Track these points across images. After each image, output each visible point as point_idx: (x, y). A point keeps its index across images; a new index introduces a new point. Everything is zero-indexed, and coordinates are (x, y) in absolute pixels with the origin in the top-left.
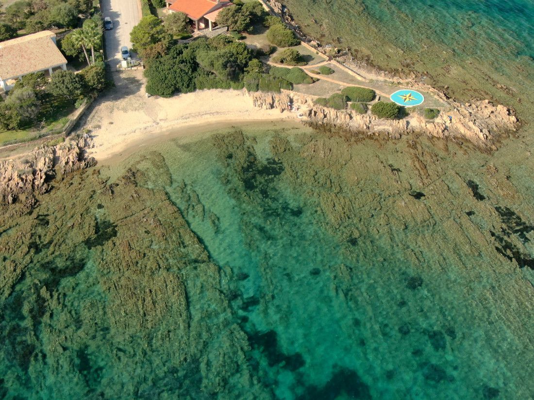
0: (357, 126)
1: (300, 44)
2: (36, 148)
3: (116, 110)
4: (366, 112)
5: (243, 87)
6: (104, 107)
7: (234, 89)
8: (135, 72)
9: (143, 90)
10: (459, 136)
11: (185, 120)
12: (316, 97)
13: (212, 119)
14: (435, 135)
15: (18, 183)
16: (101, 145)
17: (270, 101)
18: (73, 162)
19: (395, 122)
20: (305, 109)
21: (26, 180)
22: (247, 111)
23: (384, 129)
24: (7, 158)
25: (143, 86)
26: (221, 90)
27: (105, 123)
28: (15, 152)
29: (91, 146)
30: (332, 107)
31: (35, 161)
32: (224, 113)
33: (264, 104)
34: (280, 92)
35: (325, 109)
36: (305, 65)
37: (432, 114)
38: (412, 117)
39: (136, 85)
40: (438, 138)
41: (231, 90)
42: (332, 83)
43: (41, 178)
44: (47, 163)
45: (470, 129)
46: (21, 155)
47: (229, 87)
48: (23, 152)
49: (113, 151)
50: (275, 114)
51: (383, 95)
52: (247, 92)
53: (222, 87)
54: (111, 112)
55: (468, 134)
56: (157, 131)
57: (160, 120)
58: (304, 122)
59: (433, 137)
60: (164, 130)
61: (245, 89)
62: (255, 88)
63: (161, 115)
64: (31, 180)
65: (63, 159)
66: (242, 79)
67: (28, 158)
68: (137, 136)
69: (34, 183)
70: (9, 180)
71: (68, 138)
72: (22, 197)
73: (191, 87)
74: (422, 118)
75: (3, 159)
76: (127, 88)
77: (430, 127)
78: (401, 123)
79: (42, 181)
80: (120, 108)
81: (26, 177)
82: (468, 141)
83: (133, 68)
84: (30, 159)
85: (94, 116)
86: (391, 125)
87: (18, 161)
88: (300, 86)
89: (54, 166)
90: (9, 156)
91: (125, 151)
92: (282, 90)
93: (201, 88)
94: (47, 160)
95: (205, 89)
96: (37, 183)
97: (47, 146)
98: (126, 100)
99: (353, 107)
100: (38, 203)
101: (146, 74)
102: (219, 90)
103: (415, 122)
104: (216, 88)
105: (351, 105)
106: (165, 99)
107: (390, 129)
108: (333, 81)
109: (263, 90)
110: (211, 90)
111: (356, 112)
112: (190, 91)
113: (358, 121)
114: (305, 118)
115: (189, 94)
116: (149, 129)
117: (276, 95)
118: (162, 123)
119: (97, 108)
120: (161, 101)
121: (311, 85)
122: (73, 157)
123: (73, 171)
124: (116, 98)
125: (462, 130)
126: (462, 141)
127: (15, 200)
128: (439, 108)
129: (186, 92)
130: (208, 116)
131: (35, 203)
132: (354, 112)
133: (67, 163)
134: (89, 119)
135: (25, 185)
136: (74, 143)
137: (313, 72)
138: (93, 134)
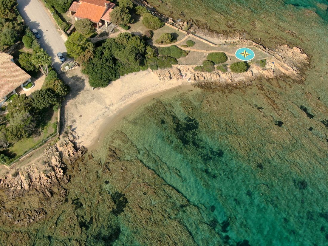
0: (225, 80)
1: (164, 24)
2: (45, 150)
3: (78, 105)
4: (227, 70)
5: (148, 67)
6: (70, 104)
7: (143, 70)
8: (74, 71)
9: (87, 85)
10: (282, 75)
11: (124, 102)
12: (194, 66)
13: (140, 96)
14: (270, 77)
15: (48, 180)
16: (83, 135)
17: (168, 75)
18: (73, 154)
19: (245, 73)
20: (189, 75)
21: (51, 176)
22: (157, 85)
23: (241, 80)
24: (30, 163)
25: (85, 81)
26: (135, 73)
27: (76, 117)
28: (33, 157)
29: (77, 137)
30: (206, 71)
31: (49, 160)
32: (144, 90)
33: (165, 77)
34: (171, 67)
35: (202, 73)
36: (176, 41)
37: (263, 63)
38: (252, 67)
39: (81, 82)
40: (272, 79)
41: (141, 71)
42: (198, 53)
43: (60, 172)
44: (58, 160)
45: (287, 69)
46: (38, 158)
47: (139, 70)
48: (38, 156)
49: (93, 138)
50: (174, 83)
51: (231, 55)
52: (151, 71)
53: (135, 71)
54: (76, 108)
55: (287, 73)
56: (111, 114)
57: (109, 105)
58: (194, 84)
59: (269, 79)
60: (115, 112)
61: (149, 69)
62: (156, 67)
63: (108, 102)
64: (54, 175)
65: (65, 153)
66: (146, 63)
67: (44, 160)
68: (100, 122)
69: (56, 177)
70: (40, 179)
71: (61, 136)
72: (55, 190)
73: (117, 76)
74: (259, 67)
75: (28, 164)
76: (77, 85)
77: (265, 72)
78: (248, 74)
79: (62, 174)
80: (80, 103)
81: (50, 174)
82: (288, 77)
83: (72, 69)
84: (45, 160)
85: (67, 114)
86: (244, 76)
87: (39, 164)
88: (181, 59)
89: (62, 159)
90: (30, 161)
91: (100, 134)
92: (172, 65)
93: (123, 75)
94: (57, 157)
95: (125, 75)
96: (59, 176)
97: (51, 146)
98: (81, 95)
99: (218, 68)
100: (67, 191)
101: (83, 72)
102: (134, 73)
103: (255, 70)
104: (132, 72)
105: (217, 67)
106: (104, 88)
107: (244, 78)
108: (198, 51)
109: (161, 68)
110: (129, 74)
111: (221, 71)
112: (117, 79)
113: (225, 77)
114: (193, 82)
115: (117, 81)
116: (106, 114)
117: (170, 69)
118: (111, 107)
119: (66, 106)
120: (102, 90)
121: (187, 57)
122: (71, 150)
123: (76, 160)
124: (74, 96)
125: (283, 71)
126: (285, 78)
127: (52, 193)
128: (265, 58)
129: (115, 80)
130: (136, 94)
131: (66, 192)
132: (220, 72)
133: (69, 155)
134: (65, 117)
135: (52, 180)
136: (66, 139)
137: (184, 46)
138: (73, 127)
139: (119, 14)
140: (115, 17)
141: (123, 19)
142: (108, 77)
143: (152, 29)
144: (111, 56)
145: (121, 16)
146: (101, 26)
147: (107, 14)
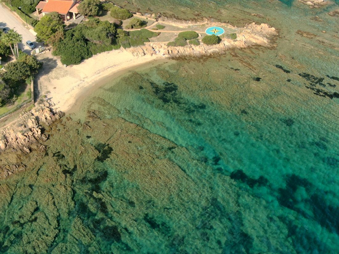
0: (199, 53)
1: (132, 16)
2: (21, 115)
3: (51, 80)
4: (199, 44)
5: (120, 47)
6: (42, 79)
7: (115, 49)
8: (45, 55)
9: (59, 63)
10: (254, 44)
11: (98, 75)
12: (167, 42)
13: (115, 70)
14: (242, 47)
15: (25, 139)
16: (59, 102)
17: (141, 51)
18: (50, 117)
19: (217, 45)
20: (163, 51)
21: (29, 136)
22: (131, 60)
23: (214, 51)
24: (5, 127)
25: (57, 61)
26: (107, 52)
27: (50, 89)
28: (7, 121)
29: (53, 104)
30: (179, 46)
31: (25, 123)
32: (118, 65)
33: (139, 54)
34: (144, 45)
35: (176, 47)
36: (146, 26)
37: (234, 36)
38: (224, 41)
39: (53, 62)
40: (245, 48)
41: (114, 50)
42: (169, 33)
43: (37, 131)
44: (34, 122)
45: (258, 39)
46: (13, 122)
47: (111, 49)
48: (13, 120)
49: (69, 104)
50: (149, 58)
51: (201, 32)
52: (124, 49)
53: (108, 50)
54: (50, 82)
55: (258, 42)
56: (86, 85)
57: (84, 78)
58: (168, 58)
59: (242, 48)
60: (91, 83)
61: (122, 48)
62: (128, 45)
63: (82, 76)
64: (32, 135)
65: (41, 117)
66: (118, 42)
67: (20, 122)
68: (76, 91)
69: (34, 136)
70: (17, 139)
71: (36, 104)
72: (34, 147)
73: (89, 54)
74: (230, 40)
75: (3, 128)
76: (48, 65)
77: (236, 43)
78: (221, 45)
79: (40, 133)
80: (53, 78)
81: (27, 134)
82: (260, 46)
83: (43, 53)
84: (21, 122)
85: (41, 87)
86: (216, 48)
87: (15, 126)
88: (152, 38)
89: (38, 122)
90: (5, 125)
91: (77, 101)
92: (145, 43)
93: (95, 54)
94: (33, 120)
95: (98, 54)
96: (36, 136)
97: (26, 112)
98: (54, 72)
99: (191, 43)
101: (55, 54)
102: (106, 52)
103: (227, 43)
104: (104, 51)
105: (189, 42)
106: (77, 65)
107: (217, 50)
108: (169, 32)
109: (134, 46)
110: (102, 53)
111: (194, 45)
112: (90, 57)
113: (199, 49)
114: (167, 56)
115: (90, 59)
116: (81, 85)
117: (143, 47)
118: (86, 80)
119: (39, 81)
120: (75, 67)
121: (158, 37)
122: (48, 114)
123: (53, 122)
124: (47, 72)
125: (254, 41)
126: (258, 46)
127: (31, 150)
128: (235, 32)
129: (88, 58)
130: (110, 69)
131: (46, 147)
132: (192, 45)
133: (46, 118)
134: (39, 89)
135: (29, 139)
136: (42, 105)
137: (154, 29)
138: (49, 97)
139: (86, 6)
140: (83, 8)
141: (91, 10)
142: (81, 55)
143: (120, 19)
144: (82, 37)
145: (88, 7)
146: (69, 19)
147: (75, 7)
